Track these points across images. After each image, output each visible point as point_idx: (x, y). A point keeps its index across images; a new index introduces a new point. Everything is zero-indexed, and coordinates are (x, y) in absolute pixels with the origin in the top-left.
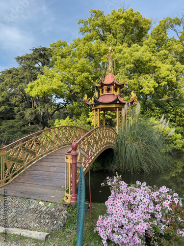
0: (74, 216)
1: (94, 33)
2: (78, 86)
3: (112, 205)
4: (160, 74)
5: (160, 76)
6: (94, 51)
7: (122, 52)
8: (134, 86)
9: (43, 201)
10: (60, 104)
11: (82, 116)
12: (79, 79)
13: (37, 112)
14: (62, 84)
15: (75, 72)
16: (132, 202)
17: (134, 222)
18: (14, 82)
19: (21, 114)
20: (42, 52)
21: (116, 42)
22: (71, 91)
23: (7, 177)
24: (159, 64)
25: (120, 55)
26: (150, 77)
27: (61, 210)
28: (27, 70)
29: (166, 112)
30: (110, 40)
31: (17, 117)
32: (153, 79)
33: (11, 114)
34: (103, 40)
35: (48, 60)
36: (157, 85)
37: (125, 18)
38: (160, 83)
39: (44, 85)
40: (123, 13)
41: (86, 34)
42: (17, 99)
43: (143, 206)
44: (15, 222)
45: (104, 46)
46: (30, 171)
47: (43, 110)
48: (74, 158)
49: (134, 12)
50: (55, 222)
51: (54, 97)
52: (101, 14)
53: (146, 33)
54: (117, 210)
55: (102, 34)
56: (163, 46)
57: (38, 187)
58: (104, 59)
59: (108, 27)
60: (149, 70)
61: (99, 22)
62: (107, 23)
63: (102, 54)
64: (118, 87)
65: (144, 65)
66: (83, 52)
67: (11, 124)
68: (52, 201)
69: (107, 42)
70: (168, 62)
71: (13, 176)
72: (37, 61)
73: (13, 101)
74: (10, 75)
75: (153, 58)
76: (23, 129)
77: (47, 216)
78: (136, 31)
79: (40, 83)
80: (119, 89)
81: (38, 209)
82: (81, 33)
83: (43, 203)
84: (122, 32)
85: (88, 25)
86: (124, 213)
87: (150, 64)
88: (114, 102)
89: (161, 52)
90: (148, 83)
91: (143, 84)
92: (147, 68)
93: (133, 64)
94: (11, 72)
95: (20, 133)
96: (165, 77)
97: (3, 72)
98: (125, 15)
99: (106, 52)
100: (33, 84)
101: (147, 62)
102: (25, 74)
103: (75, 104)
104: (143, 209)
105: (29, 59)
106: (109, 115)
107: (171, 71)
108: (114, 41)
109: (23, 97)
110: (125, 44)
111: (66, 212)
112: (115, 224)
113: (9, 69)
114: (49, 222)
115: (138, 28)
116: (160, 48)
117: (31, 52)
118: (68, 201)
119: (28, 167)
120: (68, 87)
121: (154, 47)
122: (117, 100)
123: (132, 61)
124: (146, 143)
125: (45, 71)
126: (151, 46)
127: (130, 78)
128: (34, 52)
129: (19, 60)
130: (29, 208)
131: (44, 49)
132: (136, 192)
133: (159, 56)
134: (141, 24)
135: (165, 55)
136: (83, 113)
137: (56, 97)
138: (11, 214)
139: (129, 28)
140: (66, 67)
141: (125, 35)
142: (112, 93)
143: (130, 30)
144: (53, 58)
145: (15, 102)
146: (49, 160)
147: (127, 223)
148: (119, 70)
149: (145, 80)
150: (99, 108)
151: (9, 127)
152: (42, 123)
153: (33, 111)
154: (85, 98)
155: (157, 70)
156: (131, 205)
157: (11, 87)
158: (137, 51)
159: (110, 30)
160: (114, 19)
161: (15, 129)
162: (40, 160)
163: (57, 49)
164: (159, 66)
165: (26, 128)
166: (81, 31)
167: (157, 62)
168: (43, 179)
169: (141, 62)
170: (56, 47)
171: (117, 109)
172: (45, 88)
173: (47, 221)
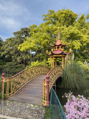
0: (48, 113)
1: (50, 21)
2: (43, 46)
3: (68, 107)
4: (83, 40)
5: (83, 41)
6: (50, 29)
7: (64, 30)
8: (70, 46)
9: (32, 104)
10: (33, 54)
11: (44, 60)
12: (43, 43)
13: (23, 58)
14: (35, 45)
15: (41, 39)
16: (79, 106)
17: (82, 117)
18: (13, 44)
19: (15, 59)
20: (25, 30)
21: (61, 25)
22: (39, 48)
23: (14, 91)
24: (82, 35)
25: (63, 31)
26: (78, 41)
27: (42, 109)
28: (18, 39)
29: (86, 58)
30: (58, 24)
31: (13, 60)
32: (79, 42)
33: (10, 59)
34: (54, 24)
35: (28, 34)
36: (82, 45)
37: (65, 14)
38: (83, 44)
39: (27, 46)
40: (64, 11)
41: (46, 21)
42: (13, 52)
43: (86, 109)
44: (20, 115)
45: (55, 27)
46: (24, 88)
47: (26, 57)
48: (48, 83)
49: (69, 11)
50: (40, 115)
51: (31, 51)
52: (53, 12)
53: (75, 20)
54: (72, 110)
55: (54, 21)
56: (83, 26)
57: (28, 96)
58: (55, 33)
59: (57, 18)
60: (77, 38)
61: (52, 15)
62: (56, 16)
63: (54, 30)
64: (63, 46)
65: (75, 35)
66: (45, 30)
67: (11, 64)
68: (37, 104)
69: (56, 25)
70: (86, 34)
71: (16, 91)
72: (23, 34)
73: (12, 53)
74: (11, 41)
75: (79, 32)
76: (16, 66)
77: (36, 112)
78: (70, 19)
79: (25, 45)
80: (63, 47)
81: (31, 108)
82: (44, 21)
83: (33, 105)
84: (64, 20)
85: (47, 17)
86: (76, 112)
87: (78, 35)
88: (62, 54)
89: (83, 29)
90: (77, 44)
91: (75, 45)
92: (76, 37)
93: (69, 35)
94: (11, 39)
95: (15, 68)
96: (86, 41)
97: (7, 39)
98: (65, 12)
99: (56, 29)
100: (21, 45)
101: (76, 34)
102: (17, 40)
103: (41, 54)
104: (86, 110)
105: (19, 33)
106: (58, 59)
107: (88, 38)
108: (60, 24)
109: (16, 51)
110: (65, 26)
111: (45, 110)
112: (72, 118)
113: (10, 38)
114: (37, 115)
115: (71, 18)
116: (82, 27)
117: (20, 30)
118: (45, 105)
119: (23, 86)
120: (38, 46)
121: (79, 27)
122: (63, 52)
123: (69, 34)
124: (78, 74)
125: (27, 39)
126: (78, 26)
127: (68, 42)
128: (22, 30)
129: (14, 34)
130: (26, 108)
131: (27, 29)
132: (81, 101)
133: (82, 31)
134: (72, 16)
135: (85, 30)
136: (45, 59)
137: (32, 51)
138: (18, 110)
139: (67, 18)
140: (37, 37)
141: (65, 21)
142: (60, 49)
143: (67, 19)
144: (30, 33)
145: (13, 53)
146: (32, 83)
147: (78, 117)
148: (62, 38)
149: (76, 43)
150: (54, 57)
151: (10, 65)
152: (25, 63)
153: (21, 58)
154: (47, 52)
155: (81, 38)
156: (79, 108)
157: (11, 46)
158: (72, 29)
159: (57, 19)
160: (60, 14)
161: (12, 66)
162: (28, 83)
163: (32, 28)
164: (82, 36)
165: (17, 66)
166: (44, 20)
167: (81, 34)
168: (31, 92)
169: (74, 34)
170: (32, 27)
171: (63, 57)
172: (27, 47)
173: (36, 115)
